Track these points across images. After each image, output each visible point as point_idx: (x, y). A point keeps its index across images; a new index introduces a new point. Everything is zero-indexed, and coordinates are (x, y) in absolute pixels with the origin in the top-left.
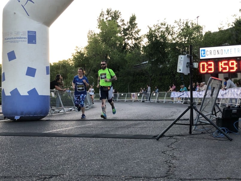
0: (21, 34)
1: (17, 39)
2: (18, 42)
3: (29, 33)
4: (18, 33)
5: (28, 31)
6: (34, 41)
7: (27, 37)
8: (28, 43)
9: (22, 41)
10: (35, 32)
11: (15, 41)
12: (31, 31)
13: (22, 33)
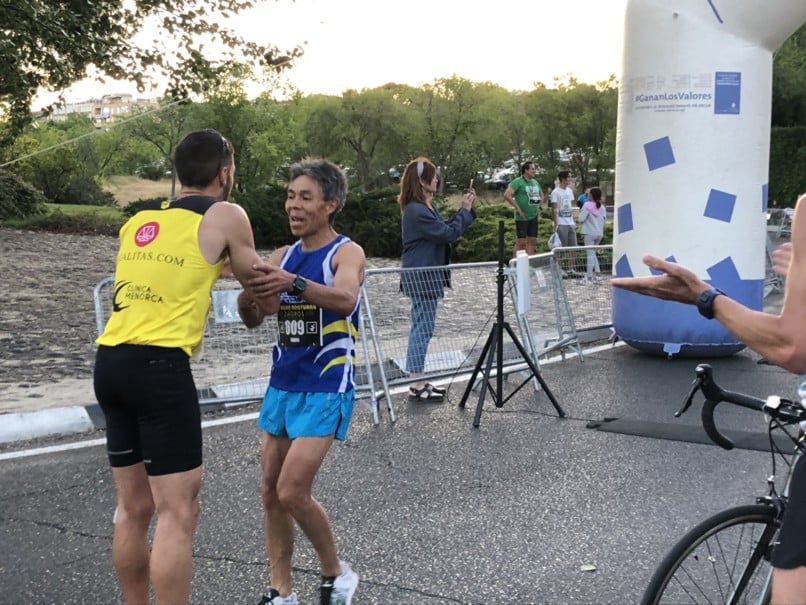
0: (693, 81)
1: (681, 98)
2: (683, 110)
3: (720, 78)
4: (683, 80)
5: (717, 74)
6: (734, 105)
7: (712, 91)
8: (716, 112)
9: (696, 106)
10: (738, 76)
11: (672, 106)
12: (724, 73)
13: (697, 81)
